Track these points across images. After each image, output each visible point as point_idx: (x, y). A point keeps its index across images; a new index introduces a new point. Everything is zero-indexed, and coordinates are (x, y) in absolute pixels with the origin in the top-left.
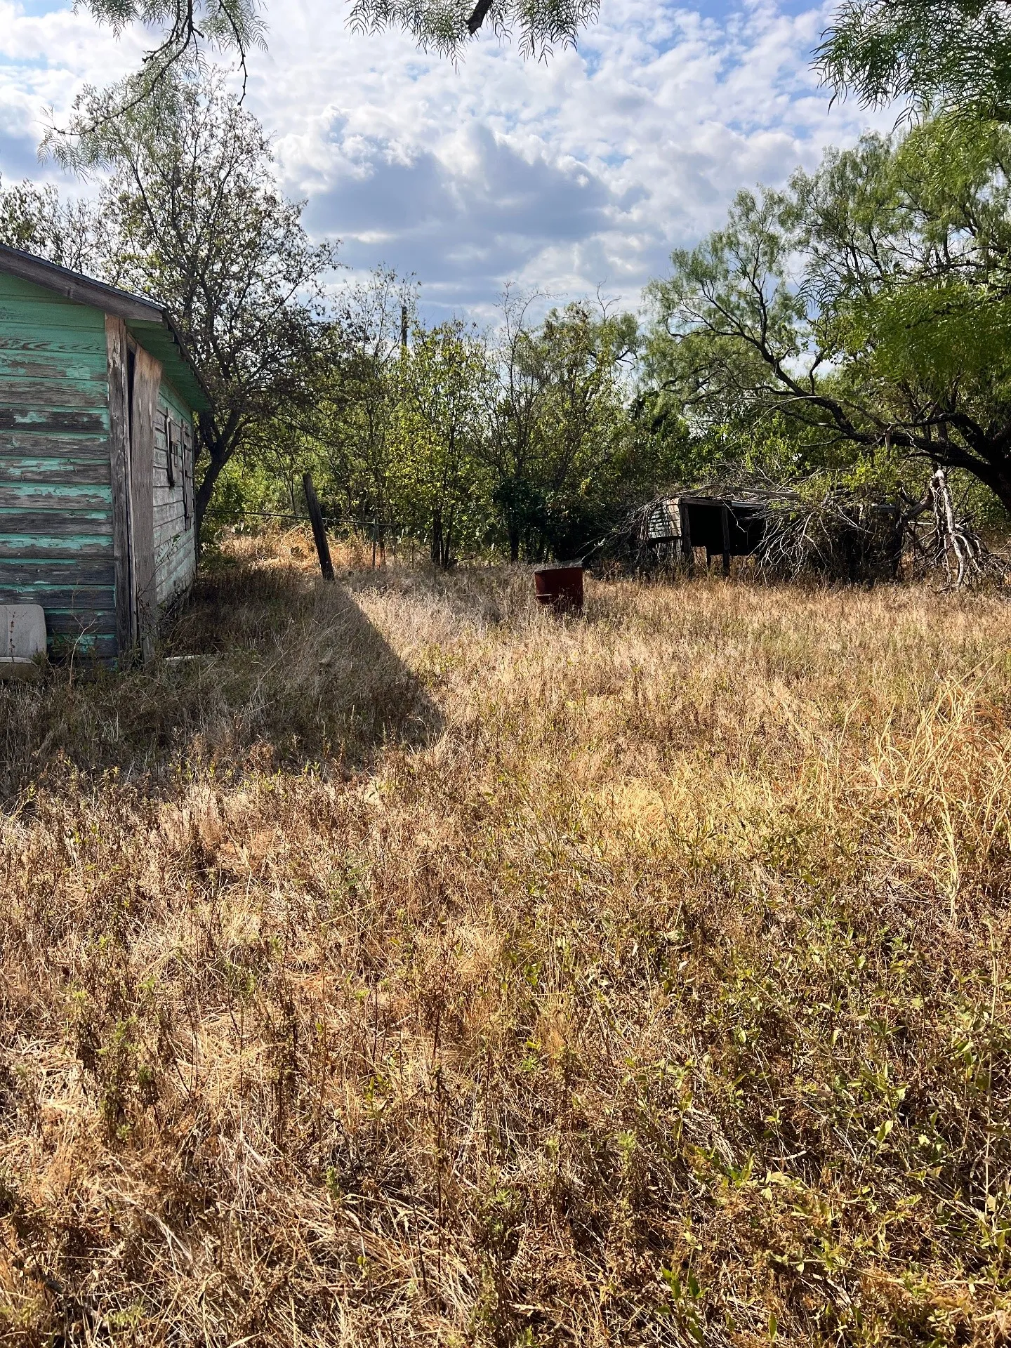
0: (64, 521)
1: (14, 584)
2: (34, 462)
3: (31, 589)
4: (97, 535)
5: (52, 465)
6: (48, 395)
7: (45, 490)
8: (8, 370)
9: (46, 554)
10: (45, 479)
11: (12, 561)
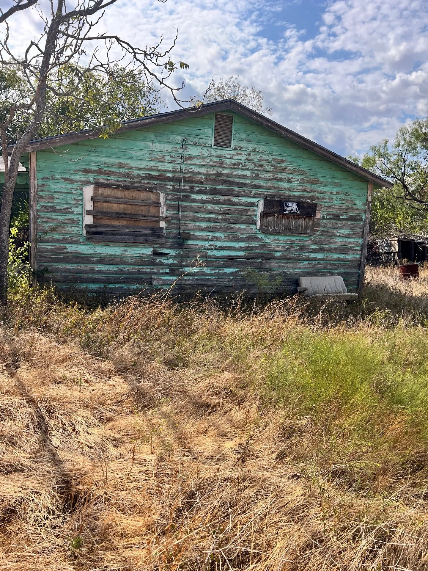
0: (348, 249)
1: (332, 270)
2: (343, 231)
3: (337, 271)
4: (357, 254)
5: (348, 232)
6: (349, 210)
7: (345, 239)
8: (340, 202)
9: (342, 260)
10: (345, 236)
11: (333, 262)
